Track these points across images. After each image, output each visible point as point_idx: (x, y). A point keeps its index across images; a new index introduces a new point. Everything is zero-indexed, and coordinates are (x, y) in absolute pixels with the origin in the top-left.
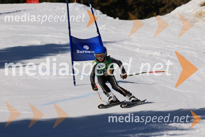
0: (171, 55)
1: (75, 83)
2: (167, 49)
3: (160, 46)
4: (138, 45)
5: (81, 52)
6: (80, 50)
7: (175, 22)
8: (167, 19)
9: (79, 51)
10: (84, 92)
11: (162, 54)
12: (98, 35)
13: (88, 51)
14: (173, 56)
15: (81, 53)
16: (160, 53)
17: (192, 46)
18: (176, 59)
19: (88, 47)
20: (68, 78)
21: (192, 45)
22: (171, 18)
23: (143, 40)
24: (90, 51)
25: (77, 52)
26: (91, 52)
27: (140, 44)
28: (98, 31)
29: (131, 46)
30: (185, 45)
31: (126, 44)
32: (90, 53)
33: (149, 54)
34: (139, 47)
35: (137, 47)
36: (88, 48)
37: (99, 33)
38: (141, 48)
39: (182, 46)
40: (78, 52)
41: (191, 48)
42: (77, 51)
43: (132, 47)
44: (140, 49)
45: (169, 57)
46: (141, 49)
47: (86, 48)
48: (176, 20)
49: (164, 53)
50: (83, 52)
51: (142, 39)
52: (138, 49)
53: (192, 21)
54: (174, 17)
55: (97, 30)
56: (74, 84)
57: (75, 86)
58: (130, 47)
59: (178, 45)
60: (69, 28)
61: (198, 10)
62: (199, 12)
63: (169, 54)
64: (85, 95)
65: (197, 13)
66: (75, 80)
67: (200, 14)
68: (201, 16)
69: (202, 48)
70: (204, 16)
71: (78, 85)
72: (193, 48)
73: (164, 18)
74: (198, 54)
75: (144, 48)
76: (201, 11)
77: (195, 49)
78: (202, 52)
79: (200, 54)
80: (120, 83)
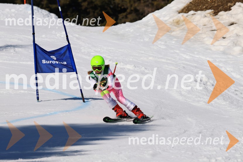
0: (146, 69)
1: (38, 99)
2: (140, 62)
4: (107, 56)
6: (47, 60)
9: (45, 60)
11: (135, 67)
12: (67, 43)
14: (149, 70)
15: (47, 63)
16: (134, 67)
17: (169, 60)
18: (152, 74)
21: (169, 58)
22: (143, 26)
25: (43, 63)
27: (109, 55)
28: (68, 39)
32: (58, 64)
33: (120, 67)
36: (55, 59)
37: (68, 41)
38: (111, 60)
39: (158, 58)
41: (168, 61)
42: (43, 61)
44: (110, 61)
45: (144, 71)
46: (111, 61)
48: (149, 28)
49: (138, 66)
50: (50, 63)
54: (146, 25)
55: (66, 37)
59: (153, 57)
60: (34, 34)
61: (175, 18)
62: (176, 20)
63: (143, 68)
64: (52, 113)
65: (173, 21)
66: (38, 95)
67: (178, 23)
68: (179, 24)
69: (181, 61)
70: (182, 24)
71: (42, 101)
72: (171, 62)
73: (136, 26)
74: (177, 69)
75: (114, 60)
76: (179, 18)
77: (173, 62)
78: (181, 66)
79: (179, 69)
80: (90, 100)
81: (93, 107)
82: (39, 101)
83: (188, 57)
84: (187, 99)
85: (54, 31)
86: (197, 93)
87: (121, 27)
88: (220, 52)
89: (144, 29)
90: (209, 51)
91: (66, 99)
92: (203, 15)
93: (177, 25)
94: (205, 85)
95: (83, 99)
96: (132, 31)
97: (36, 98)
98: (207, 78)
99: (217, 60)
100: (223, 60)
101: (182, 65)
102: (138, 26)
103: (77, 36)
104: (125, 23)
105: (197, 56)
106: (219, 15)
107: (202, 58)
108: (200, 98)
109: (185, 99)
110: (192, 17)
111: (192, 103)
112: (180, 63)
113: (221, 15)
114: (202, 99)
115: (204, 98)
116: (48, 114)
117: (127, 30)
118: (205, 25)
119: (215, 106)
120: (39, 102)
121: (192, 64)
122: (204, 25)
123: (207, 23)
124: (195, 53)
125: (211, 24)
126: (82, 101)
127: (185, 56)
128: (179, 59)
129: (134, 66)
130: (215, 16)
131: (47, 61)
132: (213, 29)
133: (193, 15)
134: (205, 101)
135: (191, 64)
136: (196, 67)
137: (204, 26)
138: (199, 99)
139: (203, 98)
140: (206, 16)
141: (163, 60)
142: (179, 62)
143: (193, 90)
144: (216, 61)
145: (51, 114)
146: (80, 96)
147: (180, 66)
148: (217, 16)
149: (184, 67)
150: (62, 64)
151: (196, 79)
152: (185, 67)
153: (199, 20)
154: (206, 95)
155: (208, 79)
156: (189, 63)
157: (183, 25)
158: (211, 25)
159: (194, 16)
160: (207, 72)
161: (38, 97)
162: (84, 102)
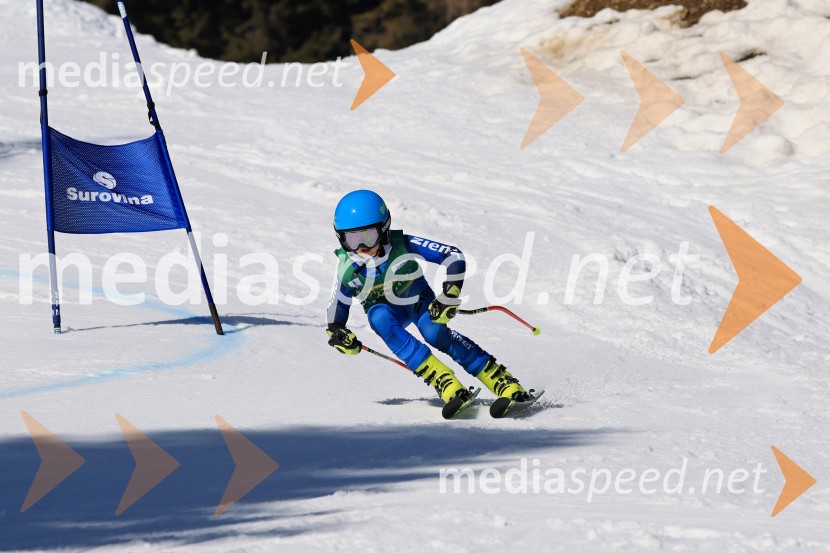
0: (444, 215)
1: (57, 321)
2: (423, 190)
3: (394, 176)
4: (304, 170)
5: (85, 197)
6: (81, 188)
7: (454, 77)
8: (419, 65)
10: (97, 361)
11: (405, 209)
12: (152, 130)
13: (114, 195)
14: (452, 220)
16: (399, 207)
17: (525, 182)
18: (464, 232)
19: (114, 181)
21: (525, 177)
22: (433, 62)
23: (322, 151)
24: (120, 196)
26: (125, 198)
27: (313, 165)
28: (152, 113)
29: (276, 172)
30: (498, 176)
31: (255, 166)
32: (121, 204)
34: (309, 178)
35: (301, 179)
36: (111, 183)
37: (155, 123)
38: (319, 183)
39: (487, 178)
40: (73, 194)
41: (523, 189)
43: (279, 178)
44: (316, 185)
45: (437, 224)
46: (320, 186)
47: (104, 181)
48: (456, 69)
49: (413, 206)
50: (94, 199)
51: (319, 147)
52: (307, 186)
53: (522, 75)
54: (446, 59)
55: (147, 110)
56: (53, 325)
57: (60, 332)
58: (272, 177)
59: (469, 173)
60: (43, 93)
61: (547, 35)
62: (551, 41)
63: (433, 211)
64: (105, 372)
65: (542, 44)
67: (557, 51)
68: (562, 56)
69: (568, 189)
70: (571, 57)
71: (70, 329)
72: (532, 191)
73: (408, 62)
74: (554, 214)
75: (330, 183)
76: (560, 35)
77: (538, 193)
78: (567, 206)
79: (562, 215)
80: (241, 326)
82: (62, 330)
83: (591, 174)
84: (588, 325)
88: (704, 155)
89: (437, 73)
90: (668, 151)
91: (156, 324)
92: (646, 24)
93: (556, 61)
95: (215, 319)
97: (52, 320)
98: (660, 247)
99: (696, 185)
100: (718, 183)
101: (570, 200)
102: (416, 63)
104: (370, 50)
105: (624, 170)
106: (704, 24)
107: (642, 177)
108: (634, 318)
109: (581, 322)
110: (608, 31)
111: (604, 339)
112: (563, 195)
113: (709, 25)
114: (639, 323)
115: (648, 321)
116: (92, 375)
118: (653, 60)
120: (62, 335)
121: (608, 198)
122: (649, 59)
123: (659, 54)
124: (620, 158)
125: (676, 57)
126: (211, 328)
127: (580, 169)
128: (562, 181)
129: (402, 204)
130: (688, 29)
131: (81, 193)
132: (682, 75)
133: (610, 23)
134: (652, 330)
135: (603, 197)
136: (620, 207)
137: (648, 61)
138: (630, 322)
139: (642, 318)
140: (655, 29)
141: (505, 185)
142: (561, 192)
143: (610, 291)
144: (691, 186)
145: (105, 375)
146: (208, 313)
147: (564, 206)
148: (695, 26)
149: (578, 210)
150: (137, 203)
151: (618, 252)
152: (581, 209)
153: (633, 42)
154: (653, 309)
155: (664, 251)
156: (594, 195)
157: (575, 60)
158: (674, 61)
159: (614, 29)
160: (661, 228)
161: (59, 316)
162: (220, 332)
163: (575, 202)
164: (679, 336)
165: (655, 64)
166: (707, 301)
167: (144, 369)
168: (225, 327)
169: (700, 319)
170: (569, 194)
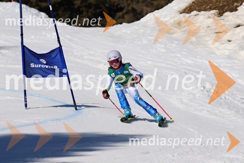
1: (26, 105)
4: (101, 60)
6: (35, 63)
7: (147, 32)
8: (136, 28)
10: (38, 118)
12: (59, 45)
13: (46, 66)
15: (36, 67)
20: (17, 98)
21: (169, 63)
22: (141, 27)
24: (48, 66)
25: (31, 67)
28: (59, 40)
29: (93, 60)
31: (86, 58)
35: (101, 63)
36: (45, 62)
39: (158, 63)
40: (32, 65)
41: (169, 66)
43: (94, 62)
44: (105, 65)
48: (148, 29)
52: (102, 65)
54: (145, 26)
56: (25, 107)
57: (27, 109)
58: (92, 62)
59: (152, 61)
60: (22, 35)
61: (176, 19)
62: (177, 21)
64: (41, 121)
65: (174, 22)
66: (26, 101)
67: (179, 24)
68: (180, 26)
69: (183, 66)
70: (183, 26)
71: (30, 108)
72: (171, 67)
73: (133, 27)
74: (178, 74)
76: (180, 19)
77: (173, 67)
78: (182, 72)
79: (181, 74)
80: (82, 107)
81: (86, 115)
82: (28, 108)
83: (189, 62)
84: (189, 108)
85: (44, 32)
86: (200, 101)
87: (117, 28)
88: (225, 56)
89: (142, 31)
90: (213, 55)
91: (56, 106)
92: (207, 16)
93: (179, 27)
94: (208, 92)
95: (75, 106)
96: (129, 32)
97: (24, 105)
98: (211, 84)
100: (229, 65)
101: (183, 70)
103: (69, 37)
104: (121, 23)
105: (200, 61)
106: (225, 16)
107: (205, 63)
108: (203, 106)
109: (187, 107)
110: (195, 18)
112: (181, 68)
113: (226, 16)
114: (205, 108)
115: (208, 107)
116: (37, 122)
117: (124, 31)
118: (209, 27)
119: (219, 115)
121: (195, 69)
122: (207, 26)
123: (211, 25)
124: (198, 57)
126: (74, 108)
127: (186, 60)
128: (181, 64)
130: (220, 17)
132: (217, 32)
133: (196, 15)
134: (209, 110)
135: (193, 69)
137: (207, 27)
138: (202, 107)
139: (206, 106)
140: (209, 17)
143: (196, 98)
144: (221, 66)
146: (72, 103)
148: (222, 17)
149: (186, 73)
150: (53, 68)
153: (203, 21)
155: (212, 86)
156: (190, 68)
159: (197, 17)
160: (211, 78)
161: (27, 104)
162: (76, 109)
163: (185, 70)
164: (217, 112)
165: (209, 28)
166: (225, 101)
167: (53, 120)
168: (78, 108)
169: (223, 107)
170: (183, 68)
